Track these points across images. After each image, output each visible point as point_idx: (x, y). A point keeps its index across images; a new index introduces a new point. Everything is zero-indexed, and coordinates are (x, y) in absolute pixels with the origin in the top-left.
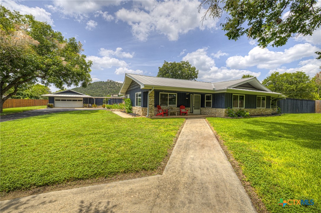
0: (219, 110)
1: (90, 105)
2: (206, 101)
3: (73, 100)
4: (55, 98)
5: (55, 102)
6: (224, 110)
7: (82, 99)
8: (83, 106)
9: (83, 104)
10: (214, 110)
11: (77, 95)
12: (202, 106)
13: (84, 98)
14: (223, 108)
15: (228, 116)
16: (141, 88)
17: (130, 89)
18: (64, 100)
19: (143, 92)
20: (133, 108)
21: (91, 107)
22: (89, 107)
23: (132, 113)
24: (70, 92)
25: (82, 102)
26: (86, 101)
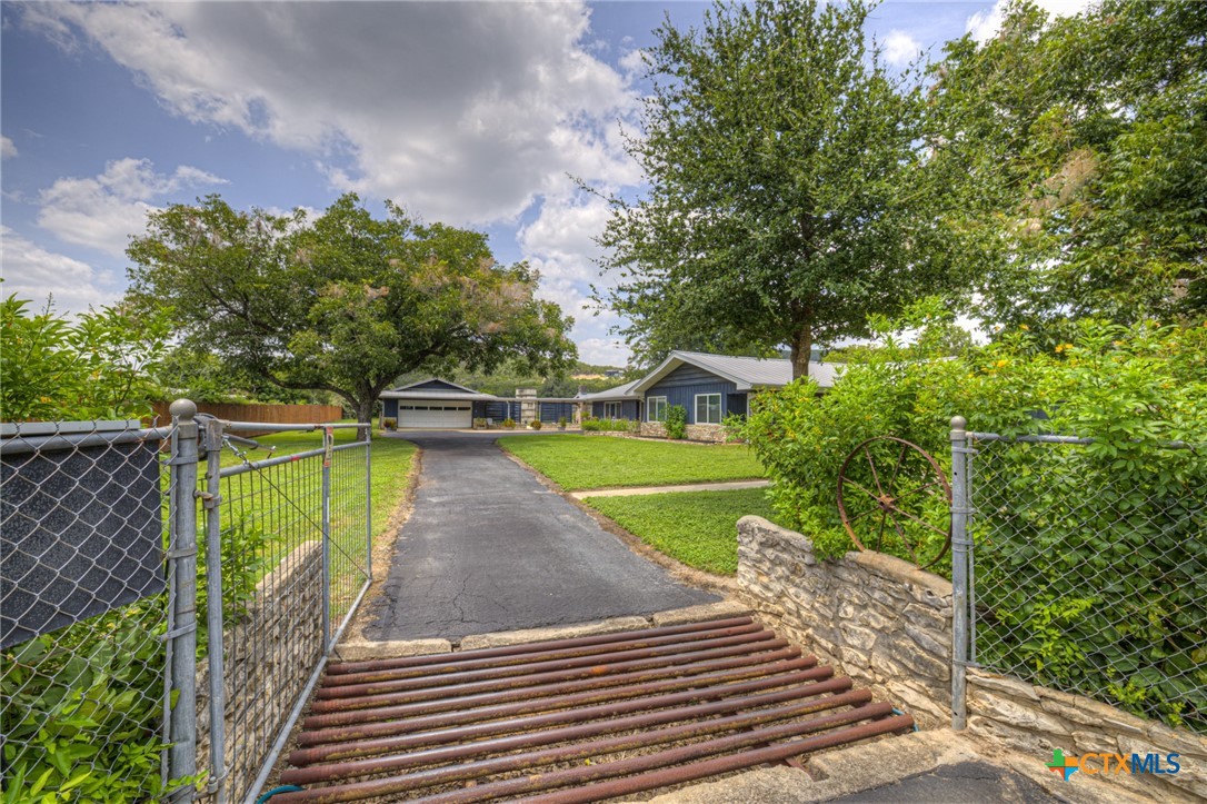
1: (490, 421)
3: (446, 409)
4: (401, 403)
5: (400, 412)
7: (469, 405)
8: (470, 425)
9: (470, 418)
11: (456, 392)
13: (475, 402)
16: (738, 388)
17: (669, 384)
18: (421, 407)
19: (728, 395)
20: (689, 427)
21: (492, 428)
22: (488, 427)
23: (686, 439)
24: (436, 385)
25: (470, 412)
26: (481, 410)
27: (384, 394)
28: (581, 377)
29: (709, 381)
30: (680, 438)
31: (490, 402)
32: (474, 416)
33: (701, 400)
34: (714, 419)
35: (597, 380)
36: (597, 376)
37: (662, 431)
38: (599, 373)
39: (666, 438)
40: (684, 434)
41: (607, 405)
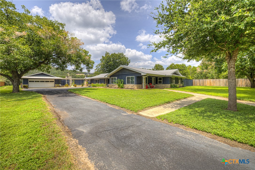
0: (167, 85)
1: (60, 85)
2: (158, 81)
3: (46, 82)
4: (29, 80)
5: (29, 83)
6: (170, 85)
7: (54, 80)
8: (54, 86)
9: (54, 84)
10: (164, 85)
11: (49, 77)
12: (157, 83)
13: (55, 80)
14: (169, 84)
15: (171, 87)
16: (142, 75)
17: (118, 74)
18: (37, 81)
19: (137, 77)
20: (125, 85)
21: (61, 87)
22: (60, 87)
23: (124, 88)
24: (42, 75)
25: (54, 83)
26: (57, 82)
27: (24, 77)
28: (78, 74)
29: (133, 73)
30: (122, 88)
31: (60, 79)
32: (55, 84)
33: (128, 78)
34: (132, 83)
35: (82, 75)
36: (82, 74)
37: (117, 86)
38: (83, 74)
39: (118, 88)
40: (123, 87)
41: (95, 80)
